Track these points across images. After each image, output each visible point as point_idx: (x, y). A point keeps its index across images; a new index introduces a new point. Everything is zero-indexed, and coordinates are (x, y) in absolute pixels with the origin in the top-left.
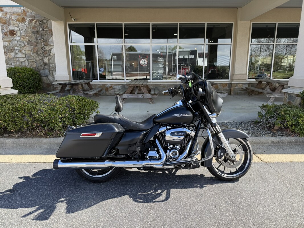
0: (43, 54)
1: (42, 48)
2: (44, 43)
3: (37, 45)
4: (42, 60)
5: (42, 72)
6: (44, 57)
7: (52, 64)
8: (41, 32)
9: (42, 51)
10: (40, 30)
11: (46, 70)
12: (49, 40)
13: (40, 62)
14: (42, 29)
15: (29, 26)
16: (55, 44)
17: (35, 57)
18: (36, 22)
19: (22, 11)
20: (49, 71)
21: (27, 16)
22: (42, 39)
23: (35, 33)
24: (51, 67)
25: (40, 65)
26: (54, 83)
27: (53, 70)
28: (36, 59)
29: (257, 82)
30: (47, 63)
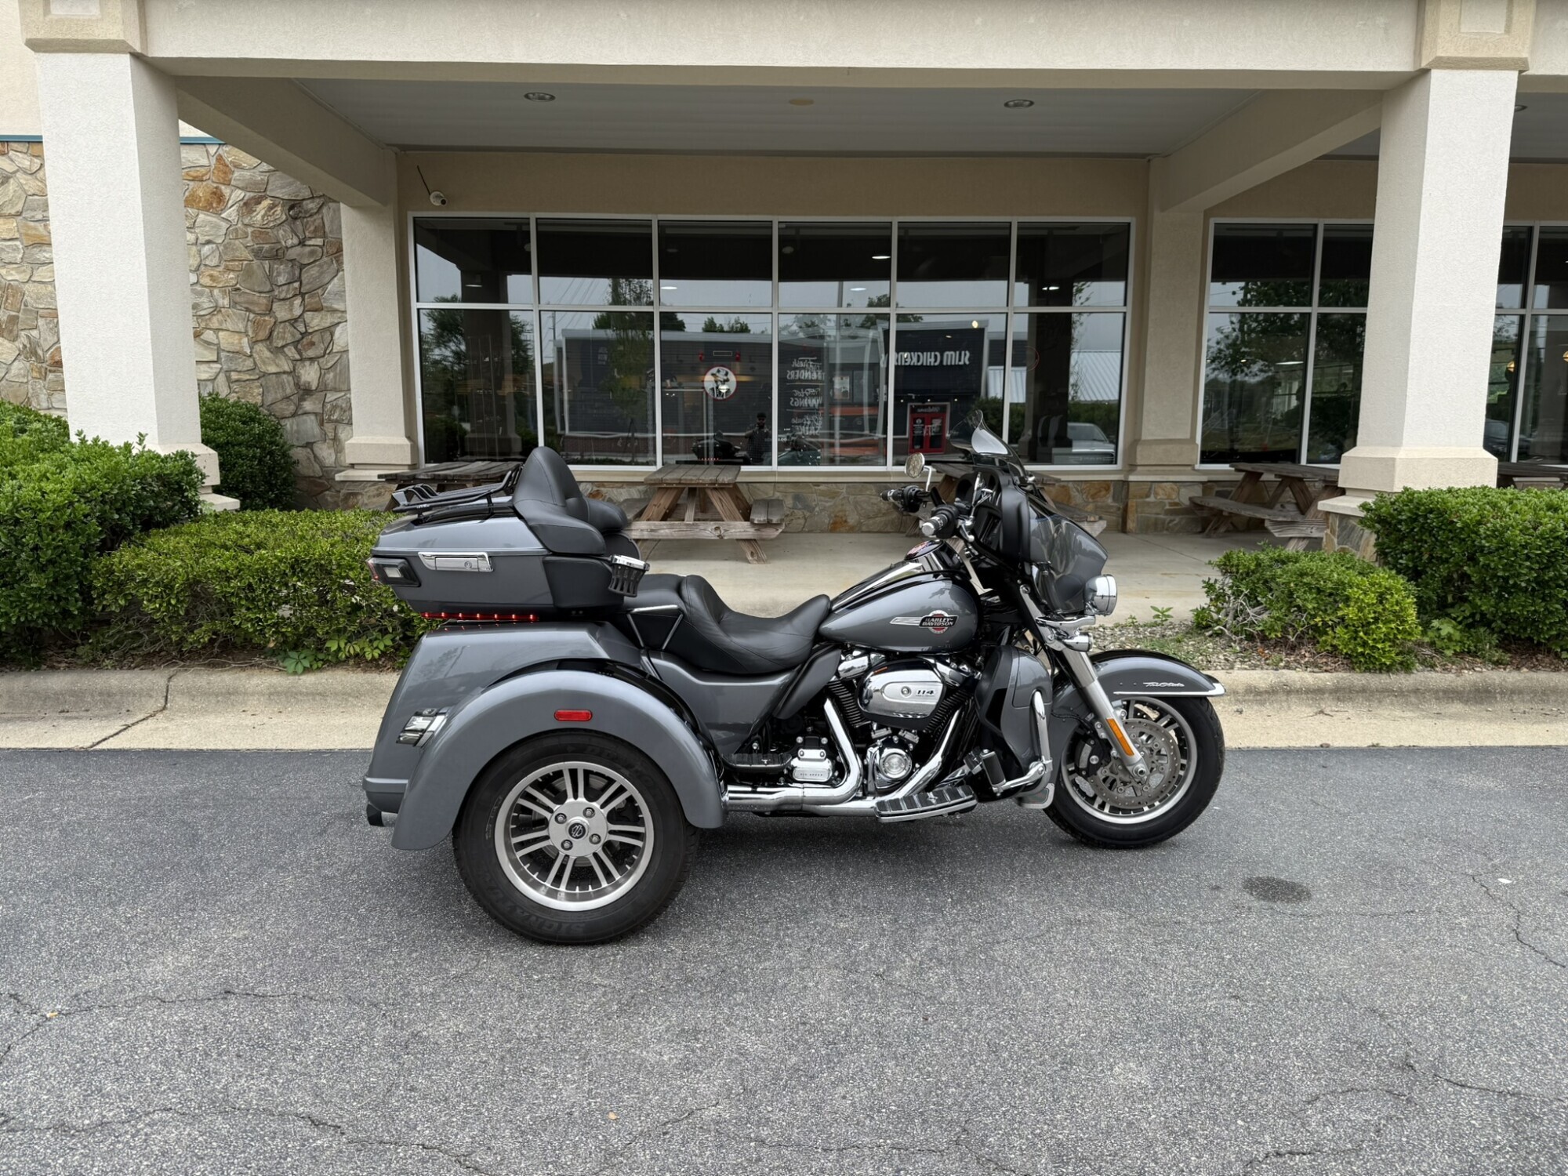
0: (296, 348)
1: (293, 322)
2: (303, 300)
3: (270, 311)
4: (292, 373)
5: (288, 424)
6: (302, 360)
7: (335, 390)
8: (293, 253)
9: (293, 335)
10: (290, 242)
11: (305, 417)
12: (324, 286)
13: (282, 383)
14: (296, 241)
15: (239, 225)
16: (350, 304)
17: (258, 362)
18: (270, 208)
19: (213, 161)
20: (321, 424)
21: (233, 183)
22: (296, 285)
23: (265, 258)
24: (329, 406)
25: (279, 396)
26: (342, 474)
27: (337, 418)
28: (263, 369)
29: (1240, 476)
30: (314, 388)
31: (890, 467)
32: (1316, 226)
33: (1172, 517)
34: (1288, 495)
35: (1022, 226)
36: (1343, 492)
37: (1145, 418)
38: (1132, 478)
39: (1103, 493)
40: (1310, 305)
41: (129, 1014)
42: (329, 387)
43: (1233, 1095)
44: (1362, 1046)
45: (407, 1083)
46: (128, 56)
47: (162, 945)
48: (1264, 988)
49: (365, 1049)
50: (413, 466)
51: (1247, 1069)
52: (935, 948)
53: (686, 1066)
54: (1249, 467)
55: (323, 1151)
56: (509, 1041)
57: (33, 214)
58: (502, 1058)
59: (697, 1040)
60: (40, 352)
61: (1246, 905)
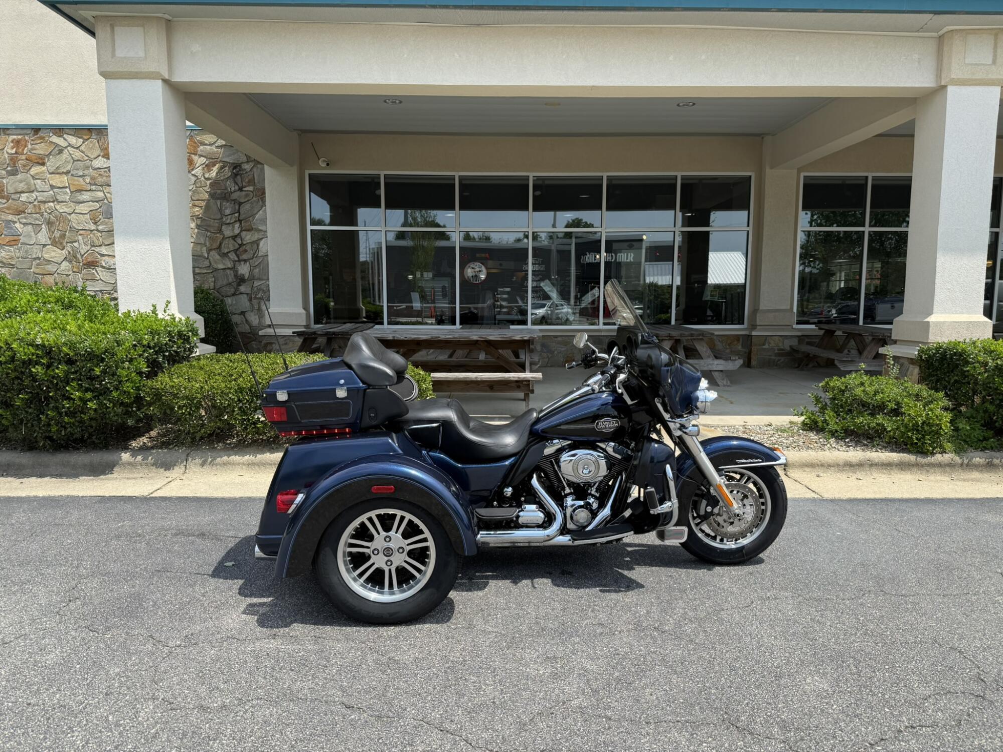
0: (236, 254)
1: (234, 238)
2: (241, 224)
3: (220, 231)
4: (233, 269)
5: (229, 301)
6: (239, 261)
7: (260, 279)
8: (235, 196)
9: (234, 246)
10: (233, 189)
11: (240, 296)
12: (253, 216)
13: (227, 275)
14: (237, 188)
15: (202, 179)
16: (270, 227)
17: (212, 262)
18: (222, 168)
20: (250, 300)
21: (199, 153)
22: (237, 215)
23: (218, 199)
24: (255, 289)
25: (225, 283)
26: (263, 331)
27: (261, 296)
28: (215, 266)
29: (822, 332)
30: (246, 277)
31: (601, 327)
32: (867, 177)
33: (780, 358)
34: (852, 343)
35: (683, 178)
36: (895, 342)
37: (762, 296)
38: (754, 333)
39: (736, 342)
40: (864, 226)
41: (220, 646)
42: (256, 277)
43: (880, 695)
44: (951, 668)
45: (394, 685)
46: (160, 81)
47: (228, 608)
48: (887, 637)
49: (364, 666)
50: (307, 326)
51: (885, 681)
52: (686, 613)
53: (555, 676)
54: (826, 327)
55: (356, 722)
56: (447, 662)
57: (77, 172)
58: (446, 672)
59: (557, 662)
60: (79, 256)
61: (867, 589)
